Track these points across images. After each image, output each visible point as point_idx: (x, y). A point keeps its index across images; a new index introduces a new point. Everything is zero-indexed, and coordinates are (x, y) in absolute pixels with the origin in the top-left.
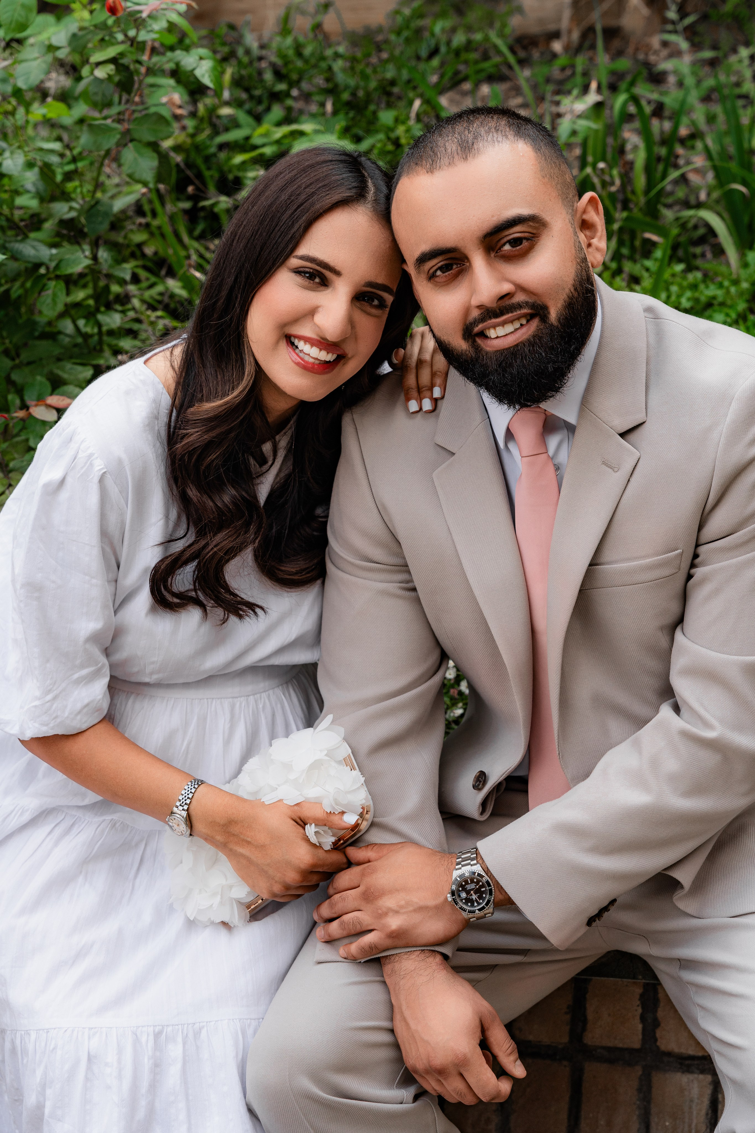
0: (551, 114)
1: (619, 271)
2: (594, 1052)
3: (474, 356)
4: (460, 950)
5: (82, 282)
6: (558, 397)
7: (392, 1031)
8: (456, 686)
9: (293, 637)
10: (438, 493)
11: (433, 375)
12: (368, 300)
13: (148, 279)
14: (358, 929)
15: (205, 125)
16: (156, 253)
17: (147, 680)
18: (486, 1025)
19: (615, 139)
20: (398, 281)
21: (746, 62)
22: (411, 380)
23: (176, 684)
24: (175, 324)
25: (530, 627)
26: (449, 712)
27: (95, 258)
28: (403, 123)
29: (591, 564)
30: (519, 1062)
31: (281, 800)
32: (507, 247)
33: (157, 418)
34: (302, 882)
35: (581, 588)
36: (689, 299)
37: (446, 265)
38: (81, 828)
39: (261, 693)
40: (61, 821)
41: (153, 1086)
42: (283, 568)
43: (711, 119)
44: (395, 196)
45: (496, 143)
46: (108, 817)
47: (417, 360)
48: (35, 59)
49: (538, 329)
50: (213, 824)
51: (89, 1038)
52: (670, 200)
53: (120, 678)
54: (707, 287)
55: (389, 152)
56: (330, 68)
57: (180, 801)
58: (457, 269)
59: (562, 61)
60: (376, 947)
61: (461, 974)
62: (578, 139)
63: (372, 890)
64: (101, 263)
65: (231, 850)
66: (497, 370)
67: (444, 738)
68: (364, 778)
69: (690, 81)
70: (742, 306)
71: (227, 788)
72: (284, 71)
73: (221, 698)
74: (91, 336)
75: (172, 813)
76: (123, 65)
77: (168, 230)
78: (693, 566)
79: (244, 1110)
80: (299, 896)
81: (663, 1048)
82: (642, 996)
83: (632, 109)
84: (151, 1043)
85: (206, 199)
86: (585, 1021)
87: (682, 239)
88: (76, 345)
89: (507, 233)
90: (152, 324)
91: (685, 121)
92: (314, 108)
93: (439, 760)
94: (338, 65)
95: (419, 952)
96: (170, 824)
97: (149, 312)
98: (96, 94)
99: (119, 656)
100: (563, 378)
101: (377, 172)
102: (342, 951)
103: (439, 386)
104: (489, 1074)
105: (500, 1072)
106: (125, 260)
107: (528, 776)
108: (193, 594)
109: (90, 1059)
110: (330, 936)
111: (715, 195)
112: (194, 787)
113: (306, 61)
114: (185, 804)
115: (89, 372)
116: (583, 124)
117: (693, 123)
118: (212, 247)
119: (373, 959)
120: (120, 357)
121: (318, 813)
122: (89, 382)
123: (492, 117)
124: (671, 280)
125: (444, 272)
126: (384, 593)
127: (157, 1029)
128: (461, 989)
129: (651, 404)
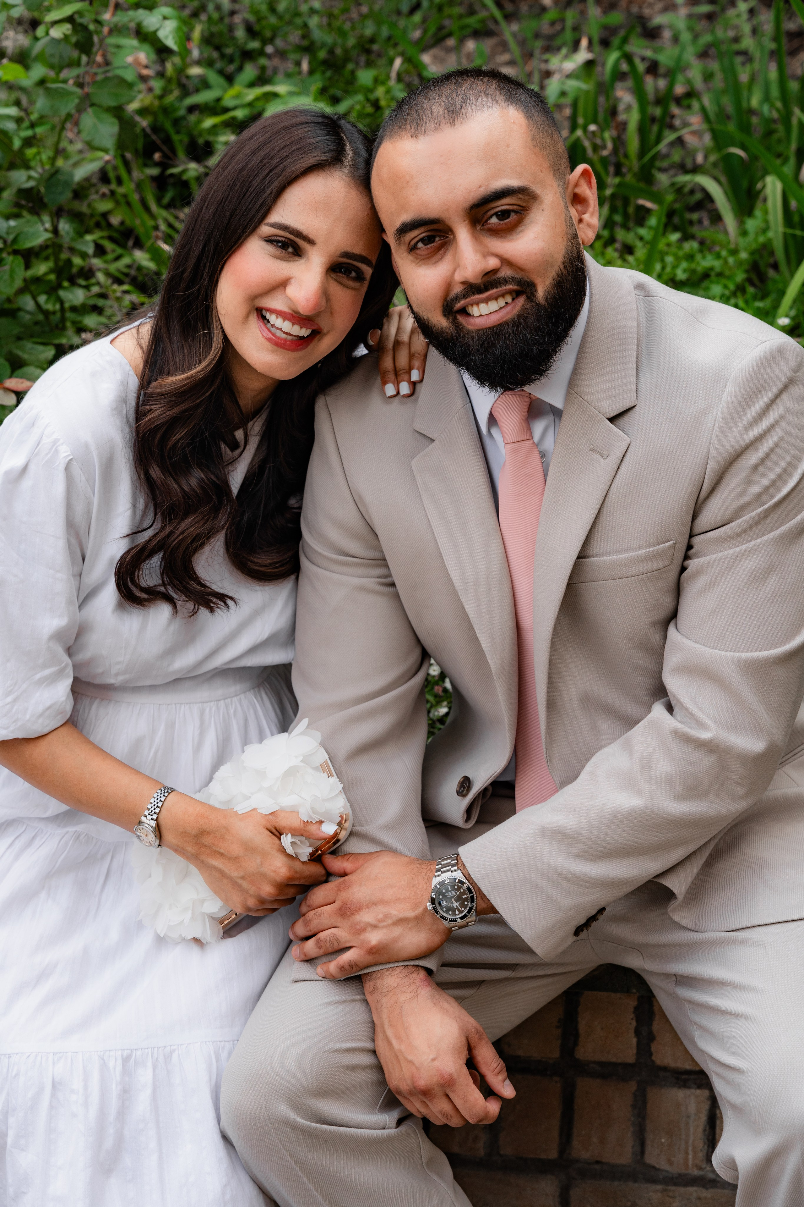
0: (540, 71)
1: (612, 240)
2: (586, 1067)
3: (454, 334)
4: (444, 965)
5: (45, 254)
6: (542, 381)
7: (374, 1052)
8: (441, 683)
9: (265, 635)
10: (417, 482)
11: (411, 356)
12: (345, 272)
13: (113, 251)
14: (336, 946)
15: (174, 86)
16: (122, 223)
17: (112, 681)
18: (473, 1043)
19: (608, 98)
20: (378, 253)
21: (745, 16)
22: (387, 363)
23: (143, 687)
24: (143, 299)
25: (515, 624)
26: (432, 711)
27: (55, 231)
28: (383, 83)
29: (579, 557)
30: (508, 1082)
31: (255, 809)
32: (494, 220)
33: (124, 401)
34: (278, 895)
35: (568, 582)
36: (685, 271)
37: (428, 236)
38: (44, 840)
39: (232, 697)
40: (22, 833)
41: (122, 1113)
42: (255, 560)
43: (708, 77)
44: (375, 162)
45: (486, 109)
46: (71, 829)
47: (395, 341)
49: (524, 309)
50: (184, 834)
51: (54, 1064)
52: (665, 164)
53: (84, 679)
54: (704, 257)
55: (368, 115)
56: (305, 25)
57: (149, 809)
58: (440, 242)
59: (551, 15)
60: (356, 964)
61: (447, 991)
62: (568, 100)
63: (349, 905)
64: (62, 236)
65: (203, 862)
66: (478, 350)
67: (428, 738)
68: (342, 785)
69: (686, 37)
70: (740, 277)
71: (197, 796)
72: (257, 28)
73: (190, 703)
74: (54, 313)
75: (140, 822)
76: (81, 25)
77: (135, 198)
78: (686, 557)
79: (217, 1137)
80: (274, 910)
81: (658, 1062)
82: (636, 1009)
83: (625, 67)
84: (119, 1068)
85: (174, 166)
86: (577, 1035)
87: (677, 206)
88: (36, 323)
89: (494, 204)
90: (118, 299)
91: (680, 78)
92: (290, 66)
93: (421, 765)
94: (314, 22)
95: (401, 968)
96: (138, 834)
97: (115, 287)
98: (52, 55)
99: (83, 656)
100: (549, 361)
101: (357, 135)
102: (320, 970)
103: (418, 369)
104: (476, 1095)
105: (488, 1092)
106: (88, 231)
107: (514, 781)
108: (162, 589)
109: (55, 1086)
110: (305, 955)
111: (713, 158)
112: (164, 795)
113: (280, 18)
114: (155, 813)
115: (51, 352)
116: (573, 85)
117: (689, 82)
118: (182, 216)
119: (354, 976)
120: (84, 335)
121: (295, 823)
122: (51, 362)
123: (482, 80)
124: (665, 248)
125: (425, 245)
126: (361, 589)
127: (125, 1053)
128: (446, 1005)
129: (641, 386)
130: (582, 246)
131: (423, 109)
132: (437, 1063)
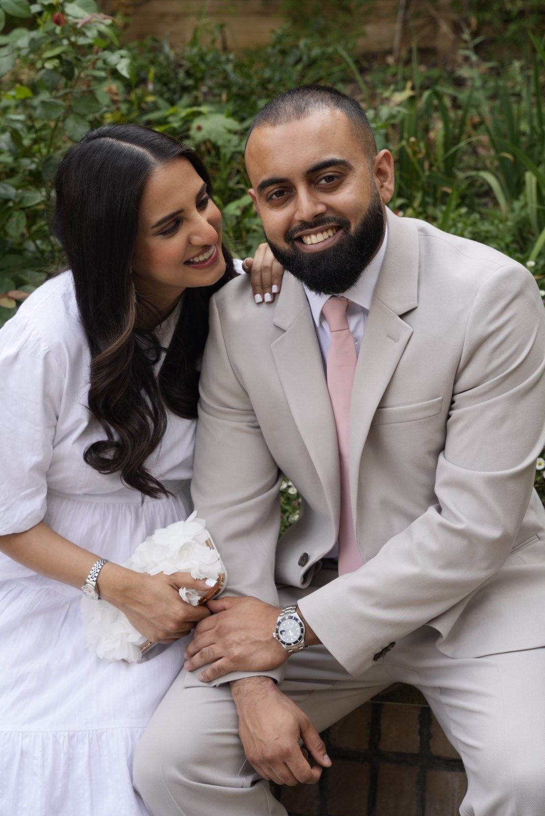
2: (386, 756)
4: (286, 679)
6: (353, 289)
7: (237, 736)
10: (274, 359)
11: (272, 276)
14: (211, 658)
15: (135, 108)
18: (303, 730)
19: (424, 122)
21: (518, 71)
22: (257, 280)
25: (338, 452)
29: (380, 407)
30: (326, 756)
31: (162, 572)
32: (323, 182)
34: (178, 629)
35: (372, 424)
37: (279, 191)
41: (68, 773)
43: (492, 111)
45: (321, 109)
46: (45, 587)
47: (262, 266)
48: (6, 56)
49: (341, 239)
50: (114, 590)
51: (22, 739)
52: (462, 166)
54: (483, 224)
56: (225, 71)
57: (91, 574)
58: (287, 195)
59: (392, 70)
60: (223, 669)
61: (288, 696)
63: (223, 629)
65: (128, 609)
68: (220, 555)
69: (478, 83)
70: (509, 239)
71: (123, 565)
72: (192, 71)
75: (86, 583)
76: (66, 60)
78: (450, 409)
79: (131, 791)
80: (176, 639)
81: (434, 753)
82: (420, 716)
83: (435, 102)
84: (66, 743)
86: (379, 734)
87: (469, 192)
88: (35, 258)
89: (324, 171)
91: (473, 111)
93: (275, 548)
94: (229, 68)
95: (256, 677)
96: (85, 591)
98: (46, 80)
99: (57, 477)
103: (277, 285)
104: (305, 764)
107: (338, 558)
109: (23, 754)
110: (193, 666)
112: (101, 565)
113: (207, 64)
114: (95, 577)
115: (42, 276)
116: (400, 110)
117: (480, 114)
119: (224, 683)
121: (188, 580)
123: (320, 92)
124: (457, 218)
125: (278, 197)
126: (237, 429)
127: (71, 733)
128: (286, 703)
129: (421, 295)
130: (382, 202)
131: (280, 108)
132: (279, 741)
